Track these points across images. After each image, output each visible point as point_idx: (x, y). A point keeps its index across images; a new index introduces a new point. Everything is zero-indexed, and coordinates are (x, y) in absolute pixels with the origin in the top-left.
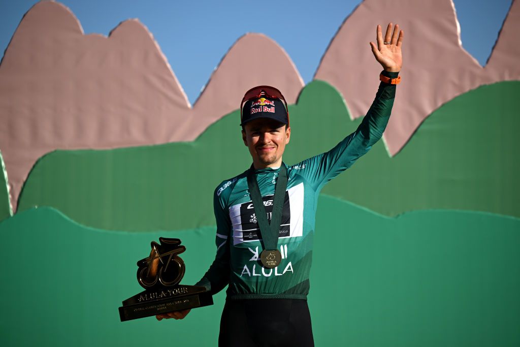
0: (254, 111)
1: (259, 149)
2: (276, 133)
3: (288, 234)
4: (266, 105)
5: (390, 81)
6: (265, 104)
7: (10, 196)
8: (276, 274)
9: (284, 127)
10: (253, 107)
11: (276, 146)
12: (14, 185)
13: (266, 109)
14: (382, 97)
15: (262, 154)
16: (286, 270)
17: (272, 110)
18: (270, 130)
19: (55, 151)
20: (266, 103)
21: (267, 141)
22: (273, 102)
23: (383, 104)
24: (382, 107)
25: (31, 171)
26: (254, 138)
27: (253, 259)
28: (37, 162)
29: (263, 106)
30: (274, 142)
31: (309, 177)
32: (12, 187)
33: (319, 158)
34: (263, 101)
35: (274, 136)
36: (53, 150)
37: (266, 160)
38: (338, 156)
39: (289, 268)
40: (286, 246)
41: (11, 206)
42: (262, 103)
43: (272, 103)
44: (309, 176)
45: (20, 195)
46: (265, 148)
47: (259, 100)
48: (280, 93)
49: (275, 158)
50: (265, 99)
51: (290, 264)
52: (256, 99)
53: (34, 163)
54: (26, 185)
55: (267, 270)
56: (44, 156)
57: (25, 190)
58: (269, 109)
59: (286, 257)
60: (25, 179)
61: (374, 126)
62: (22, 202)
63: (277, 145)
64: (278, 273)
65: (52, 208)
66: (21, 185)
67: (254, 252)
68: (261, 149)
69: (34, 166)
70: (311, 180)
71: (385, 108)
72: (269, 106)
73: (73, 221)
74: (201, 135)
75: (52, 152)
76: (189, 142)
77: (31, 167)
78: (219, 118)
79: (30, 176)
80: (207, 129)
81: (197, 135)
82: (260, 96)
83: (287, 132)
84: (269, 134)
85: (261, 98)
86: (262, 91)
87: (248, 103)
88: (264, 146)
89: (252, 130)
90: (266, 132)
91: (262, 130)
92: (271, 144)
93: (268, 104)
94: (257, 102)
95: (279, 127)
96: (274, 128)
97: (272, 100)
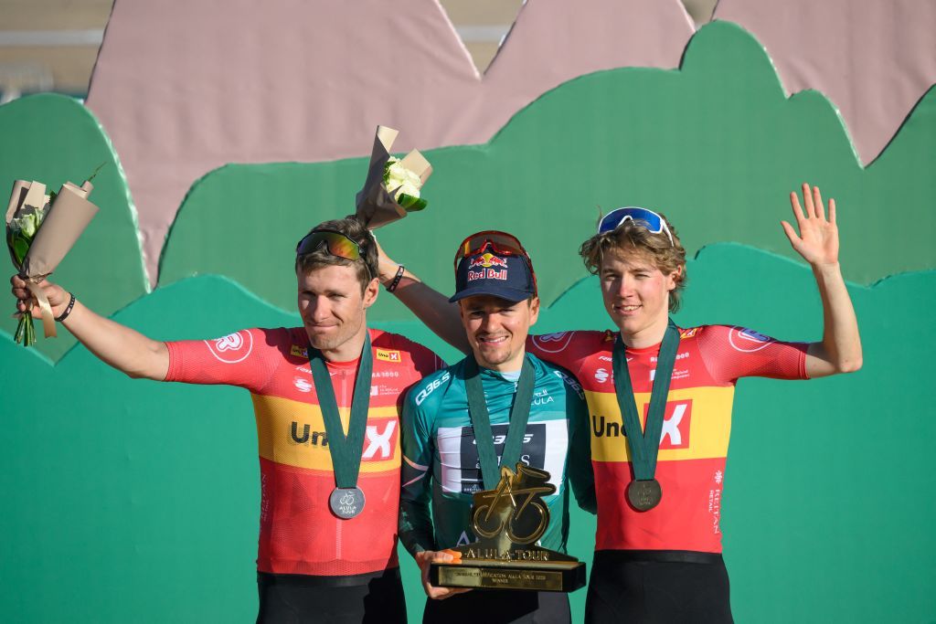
0: (473, 276)
1: (481, 339)
2: (509, 313)
4: (493, 267)
6: (490, 265)
7: (144, 255)
9: (526, 301)
10: (472, 269)
11: (510, 334)
12: (151, 232)
13: (493, 274)
17: (503, 276)
18: (499, 309)
19: (226, 166)
20: (494, 263)
21: (493, 327)
22: (505, 260)
25: (183, 204)
26: (474, 321)
28: (192, 189)
29: (487, 268)
30: (505, 327)
32: (146, 235)
34: (488, 260)
35: (506, 317)
36: (222, 165)
37: (493, 360)
41: (146, 274)
42: (487, 264)
43: (504, 263)
45: (163, 253)
46: (490, 339)
47: (482, 257)
48: (519, 243)
49: (509, 355)
50: (491, 256)
52: (476, 254)
53: (186, 190)
54: (174, 233)
56: (203, 178)
57: (170, 241)
58: (498, 274)
60: (170, 223)
63: (512, 333)
65: (223, 277)
66: (164, 233)
68: (484, 340)
69: (187, 197)
72: (498, 269)
73: (264, 302)
74: (500, 132)
75: (219, 169)
76: (478, 146)
77: (182, 198)
78: (534, 98)
79: (180, 214)
80: (511, 120)
81: (492, 132)
82: (483, 250)
83: (531, 307)
84: (498, 315)
85: (485, 253)
86: (488, 241)
87: (466, 260)
88: (489, 336)
89: (468, 309)
90: (492, 312)
91: (486, 309)
92: (500, 332)
93: (497, 264)
94: (479, 261)
95: (514, 303)
96: (505, 305)
97: (502, 256)
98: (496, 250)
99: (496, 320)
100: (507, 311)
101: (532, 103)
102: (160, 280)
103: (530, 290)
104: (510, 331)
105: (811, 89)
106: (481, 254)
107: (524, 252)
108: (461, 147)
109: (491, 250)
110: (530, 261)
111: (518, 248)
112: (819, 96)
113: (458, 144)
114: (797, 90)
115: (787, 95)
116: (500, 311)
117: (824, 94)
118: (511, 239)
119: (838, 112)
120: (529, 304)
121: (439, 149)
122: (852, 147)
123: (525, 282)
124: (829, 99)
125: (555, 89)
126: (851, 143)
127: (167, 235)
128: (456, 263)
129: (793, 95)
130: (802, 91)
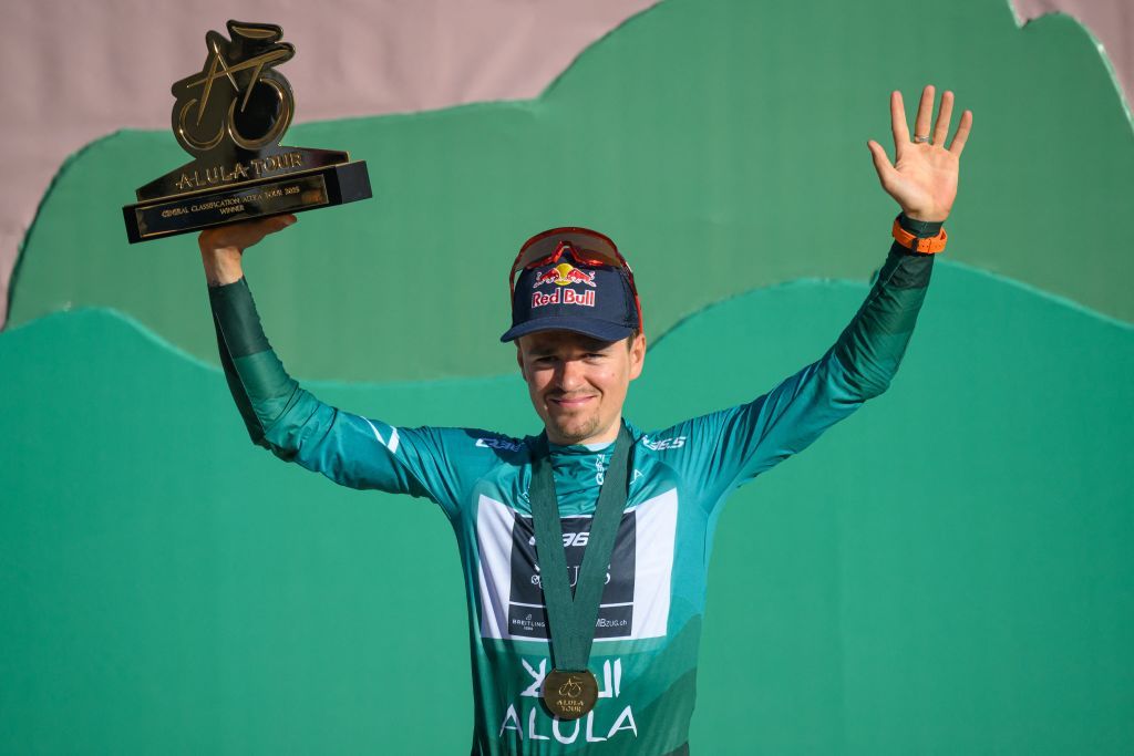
0: (540, 300)
1: (555, 401)
2: (598, 360)
3: (626, 631)
4: (572, 285)
5: (915, 242)
6: (569, 282)
8: (590, 738)
9: (624, 342)
10: (540, 288)
11: (600, 394)
13: (572, 298)
14: (892, 283)
15: (561, 413)
16: (616, 727)
17: (588, 300)
19: (118, 134)
20: (574, 279)
22: (592, 274)
23: (891, 298)
24: (891, 306)
25: (48, 194)
27: (531, 692)
28: (63, 170)
29: (563, 287)
30: (592, 383)
31: (691, 472)
33: (722, 423)
34: (565, 273)
35: (593, 367)
36: (110, 131)
37: (571, 429)
38: (771, 422)
39: (626, 722)
40: (618, 663)
42: (563, 280)
43: (590, 279)
44: (692, 470)
45: (15, 273)
46: (566, 401)
47: (556, 269)
48: (615, 248)
49: (596, 425)
50: (570, 268)
51: (628, 712)
52: (545, 264)
53: (53, 172)
54: (33, 241)
55: (564, 724)
56: (82, 153)
57: (28, 257)
58: (581, 296)
59: (617, 693)
60: (27, 223)
61: (867, 353)
62: (20, 291)
63: (602, 390)
64: (594, 736)
65: (113, 312)
66: (18, 241)
67: (534, 674)
68: (557, 402)
69: (54, 183)
70: (696, 482)
71: (897, 310)
72: (580, 288)
73: (179, 352)
74: (558, 80)
75: (107, 138)
76: (524, 103)
77: (47, 184)
78: (611, 27)
79: (43, 212)
80: (575, 61)
81: (545, 79)
82: (557, 257)
83: (633, 349)
84: (580, 363)
85: (560, 262)
86: (565, 243)
87: (527, 276)
88: (566, 396)
89: (532, 352)
90: (570, 358)
91: (562, 353)
92: (583, 390)
93: (579, 281)
94: (550, 275)
95: (605, 344)
96: (592, 347)
97: (588, 268)
98: (577, 259)
99: (577, 371)
100: (594, 356)
101: (609, 35)
102: (12, 316)
103: (630, 324)
104: (598, 389)
105: (1057, 13)
106: (555, 264)
107: (623, 261)
108: (496, 103)
109: (569, 258)
110: (631, 276)
111: (613, 256)
112: (1072, 23)
113: (491, 99)
114: (1036, 14)
115: (1019, 21)
116: (582, 357)
117: (1079, 20)
118: (602, 241)
119: (1101, 48)
120: (629, 346)
121: (460, 107)
122: (1124, 106)
123: (623, 311)
124: (1088, 29)
125: (643, 14)
126: (1123, 98)
127: (22, 245)
128: (512, 279)
129: (1029, 21)
130: (1045, 16)
